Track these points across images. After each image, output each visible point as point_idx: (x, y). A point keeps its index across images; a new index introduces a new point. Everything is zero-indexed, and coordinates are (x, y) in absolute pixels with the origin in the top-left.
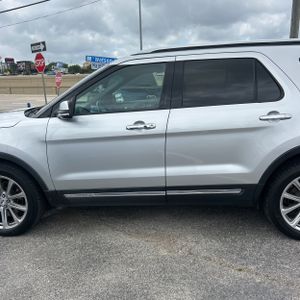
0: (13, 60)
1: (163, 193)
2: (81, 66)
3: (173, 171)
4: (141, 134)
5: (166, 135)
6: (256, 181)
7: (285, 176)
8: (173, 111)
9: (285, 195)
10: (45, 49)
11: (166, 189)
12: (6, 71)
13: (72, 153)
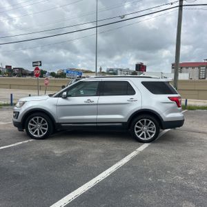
0: (11, 67)
1: (95, 125)
2: (56, 72)
3: (100, 117)
4: (89, 104)
5: (97, 104)
6: (126, 121)
7: (136, 120)
8: (101, 97)
9: (136, 126)
10: (41, 65)
11: (96, 123)
12: (5, 74)
13: (65, 110)
